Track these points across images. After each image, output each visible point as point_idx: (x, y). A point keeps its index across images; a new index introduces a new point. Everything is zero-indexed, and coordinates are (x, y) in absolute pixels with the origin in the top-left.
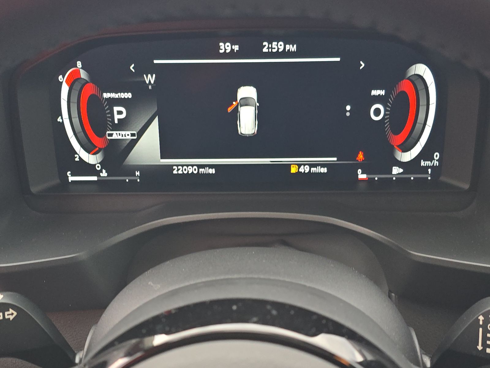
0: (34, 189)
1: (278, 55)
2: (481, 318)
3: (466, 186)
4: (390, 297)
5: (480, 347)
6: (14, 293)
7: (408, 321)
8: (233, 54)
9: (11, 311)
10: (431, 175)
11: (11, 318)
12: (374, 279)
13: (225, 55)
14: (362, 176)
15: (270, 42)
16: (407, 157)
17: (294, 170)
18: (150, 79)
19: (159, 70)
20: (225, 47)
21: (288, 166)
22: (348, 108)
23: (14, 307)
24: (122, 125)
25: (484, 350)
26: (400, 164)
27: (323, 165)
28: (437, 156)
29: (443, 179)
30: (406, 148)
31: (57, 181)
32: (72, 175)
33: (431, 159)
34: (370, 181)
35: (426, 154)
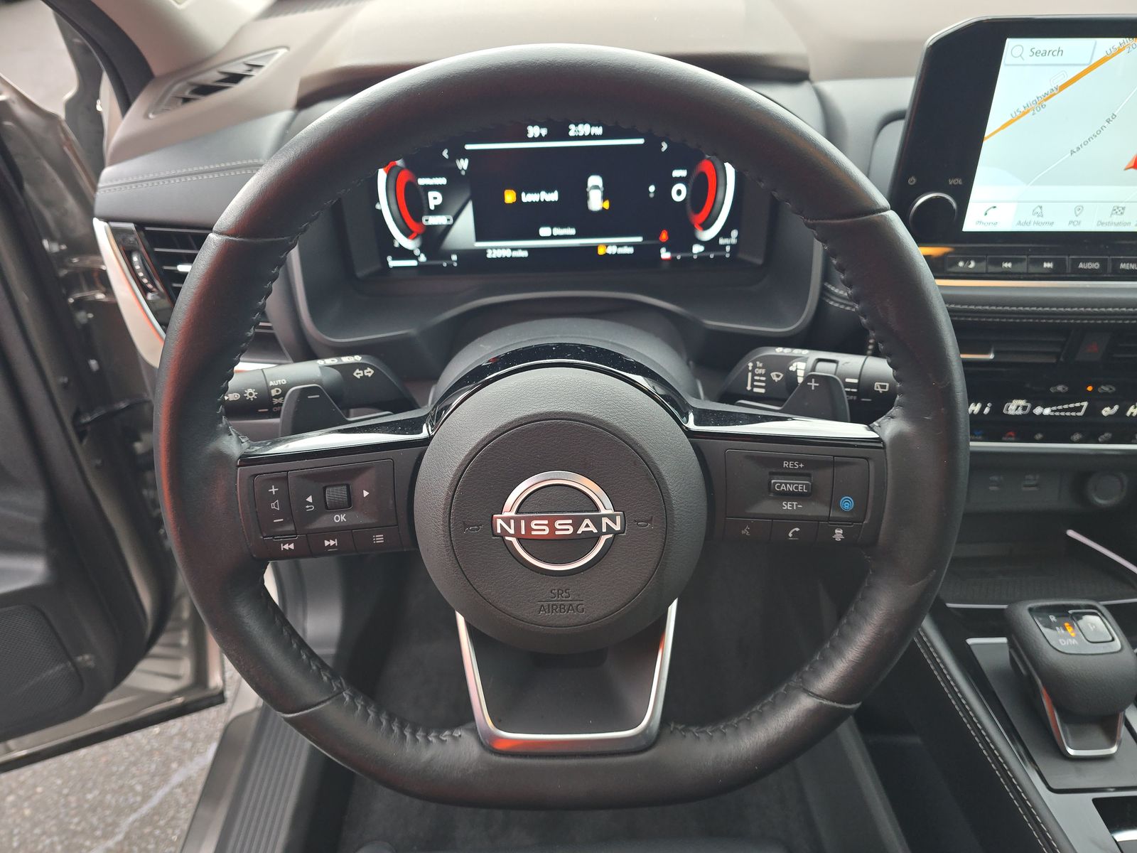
0: (360, 274)
1: (584, 138)
2: (751, 365)
3: (759, 261)
4: (688, 364)
5: (749, 388)
6: (370, 356)
7: (696, 375)
8: (540, 139)
9: (369, 369)
10: (730, 252)
11: (370, 375)
12: (675, 347)
13: (534, 140)
14: (665, 255)
15: (577, 125)
16: (707, 235)
17: (601, 251)
18: (463, 164)
19: (471, 155)
20: (534, 131)
21: (595, 248)
22: (652, 189)
23: (371, 367)
24: (438, 210)
25: (752, 390)
26: (701, 243)
27: (629, 245)
28: (734, 233)
29: (741, 256)
30: (707, 225)
31: (378, 266)
32: (393, 259)
33: (729, 236)
34: (673, 259)
35: (725, 232)
